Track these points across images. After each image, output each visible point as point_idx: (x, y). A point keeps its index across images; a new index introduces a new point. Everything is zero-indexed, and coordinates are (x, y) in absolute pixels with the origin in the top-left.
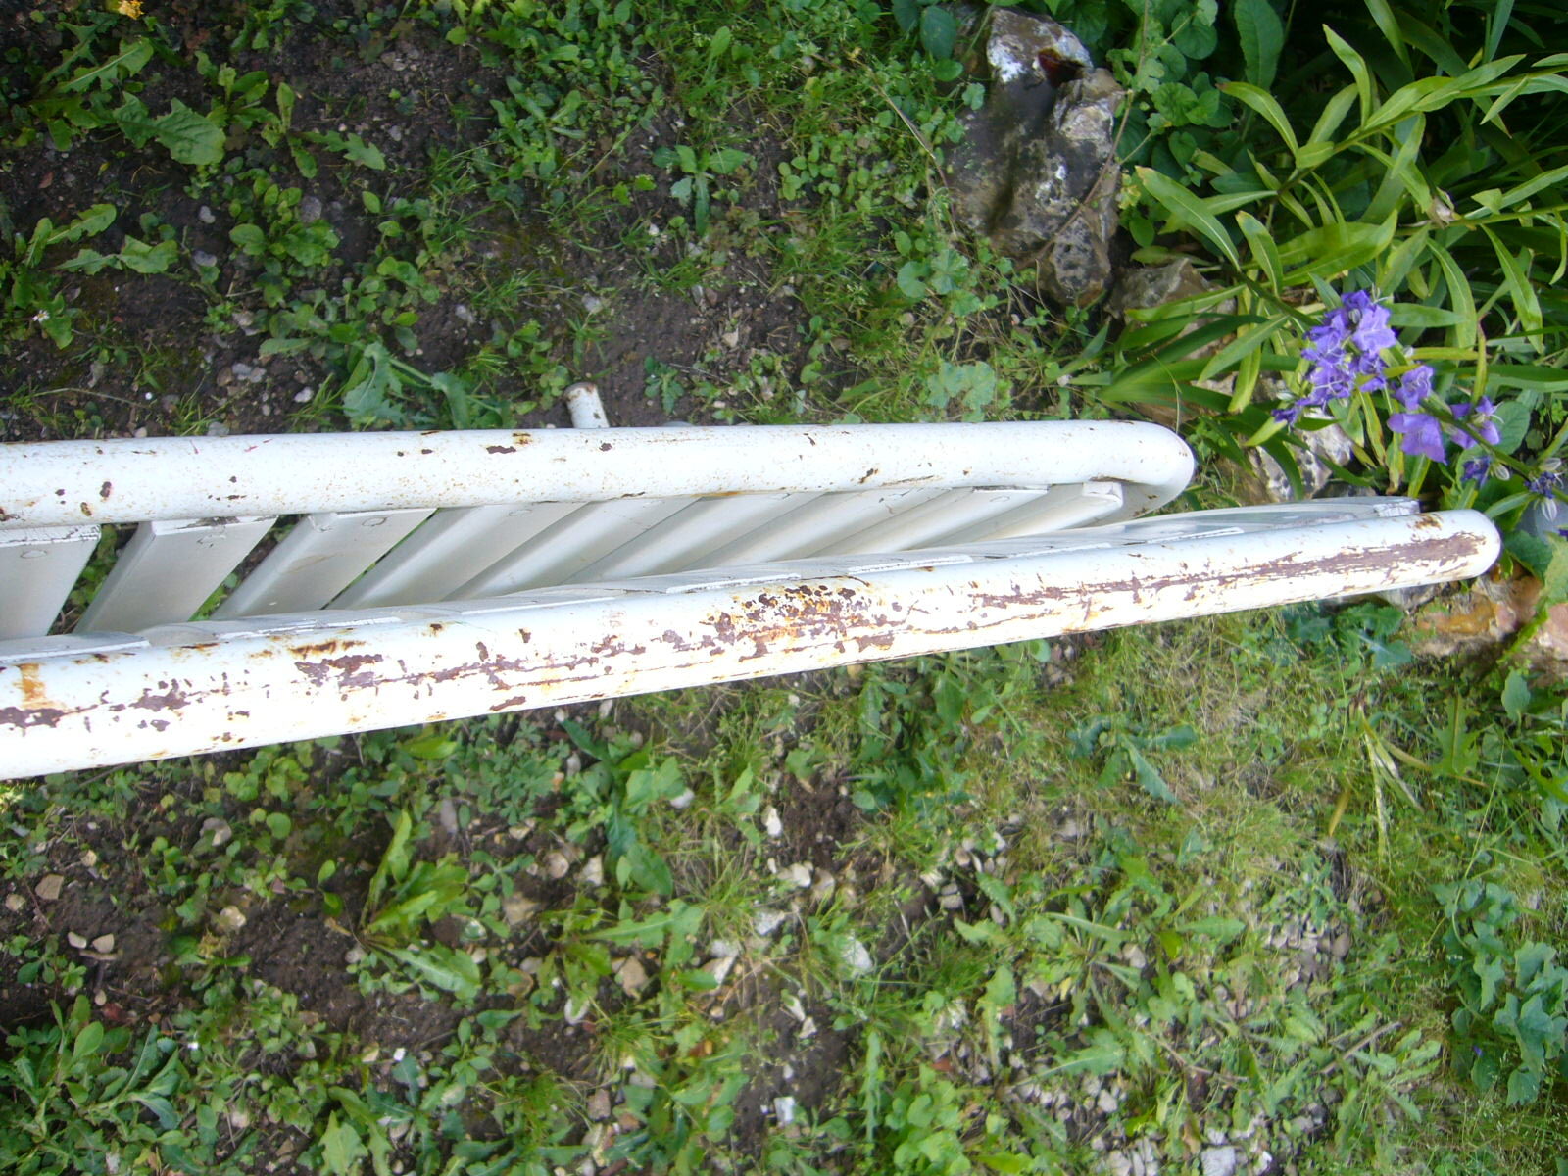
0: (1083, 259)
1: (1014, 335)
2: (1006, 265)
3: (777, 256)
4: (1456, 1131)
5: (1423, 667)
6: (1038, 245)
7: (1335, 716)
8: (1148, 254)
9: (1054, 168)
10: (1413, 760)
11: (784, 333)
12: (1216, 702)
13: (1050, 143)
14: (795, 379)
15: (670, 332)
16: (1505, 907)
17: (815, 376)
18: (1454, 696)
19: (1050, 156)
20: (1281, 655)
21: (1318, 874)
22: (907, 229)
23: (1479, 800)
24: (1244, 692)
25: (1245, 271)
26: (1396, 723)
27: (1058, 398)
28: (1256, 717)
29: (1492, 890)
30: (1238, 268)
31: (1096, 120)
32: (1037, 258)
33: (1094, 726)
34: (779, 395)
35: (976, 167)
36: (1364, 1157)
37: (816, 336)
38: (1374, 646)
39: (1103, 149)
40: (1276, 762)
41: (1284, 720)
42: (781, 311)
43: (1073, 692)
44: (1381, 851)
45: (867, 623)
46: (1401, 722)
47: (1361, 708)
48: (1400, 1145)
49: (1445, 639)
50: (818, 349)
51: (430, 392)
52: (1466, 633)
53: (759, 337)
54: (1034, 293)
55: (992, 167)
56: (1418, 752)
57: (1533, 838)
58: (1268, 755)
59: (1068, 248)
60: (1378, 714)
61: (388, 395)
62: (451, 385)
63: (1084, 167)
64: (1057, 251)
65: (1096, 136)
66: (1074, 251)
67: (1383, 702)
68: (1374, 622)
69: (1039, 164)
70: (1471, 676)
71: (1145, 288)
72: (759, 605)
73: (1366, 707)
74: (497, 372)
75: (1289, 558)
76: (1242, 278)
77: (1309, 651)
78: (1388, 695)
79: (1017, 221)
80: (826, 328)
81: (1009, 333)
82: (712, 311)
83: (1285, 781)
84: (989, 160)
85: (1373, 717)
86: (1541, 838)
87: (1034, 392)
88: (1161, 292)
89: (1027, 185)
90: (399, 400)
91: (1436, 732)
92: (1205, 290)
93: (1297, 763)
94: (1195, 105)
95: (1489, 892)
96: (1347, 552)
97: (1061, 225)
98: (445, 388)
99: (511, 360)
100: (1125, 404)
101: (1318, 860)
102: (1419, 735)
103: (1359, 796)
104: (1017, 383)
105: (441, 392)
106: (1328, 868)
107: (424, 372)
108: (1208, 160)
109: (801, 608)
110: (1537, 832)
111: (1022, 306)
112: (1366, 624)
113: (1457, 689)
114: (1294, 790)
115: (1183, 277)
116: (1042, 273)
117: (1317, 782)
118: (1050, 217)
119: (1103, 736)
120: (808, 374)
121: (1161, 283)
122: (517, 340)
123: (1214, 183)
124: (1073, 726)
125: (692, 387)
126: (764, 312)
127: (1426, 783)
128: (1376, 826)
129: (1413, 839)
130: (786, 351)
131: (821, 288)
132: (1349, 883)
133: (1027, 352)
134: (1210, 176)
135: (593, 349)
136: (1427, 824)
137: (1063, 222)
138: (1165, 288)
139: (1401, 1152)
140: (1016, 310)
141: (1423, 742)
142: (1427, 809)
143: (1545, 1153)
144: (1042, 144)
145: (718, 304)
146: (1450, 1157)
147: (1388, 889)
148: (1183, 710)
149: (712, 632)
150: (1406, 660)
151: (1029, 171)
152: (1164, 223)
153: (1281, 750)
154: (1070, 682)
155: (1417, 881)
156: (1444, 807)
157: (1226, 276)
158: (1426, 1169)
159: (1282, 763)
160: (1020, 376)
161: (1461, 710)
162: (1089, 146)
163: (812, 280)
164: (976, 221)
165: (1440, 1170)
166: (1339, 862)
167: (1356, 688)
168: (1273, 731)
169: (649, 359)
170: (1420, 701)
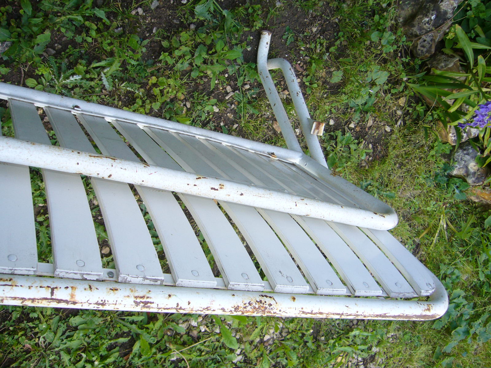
0: (428, 46)
1: (397, 60)
2: (404, 39)
3: (338, 9)
4: (415, 328)
5: (467, 202)
6: (416, 36)
7: (436, 206)
8: (447, 51)
9: (432, 15)
10: (452, 226)
11: (330, 33)
12: (405, 189)
13: (434, 6)
14: (328, 49)
15: (297, 21)
16: (457, 277)
17: (334, 51)
18: (472, 214)
19: (433, 10)
20: (429, 183)
21: (410, 247)
22: (379, 15)
23: (465, 245)
24: (414, 189)
25: (473, 69)
26: (452, 214)
27: (401, 85)
28: (414, 197)
29: (456, 271)
30: (472, 67)
31: (452, 5)
32: (414, 39)
33: (368, 182)
34: (321, 52)
35: (409, 4)
36: (387, 325)
37: (339, 38)
38: (457, 191)
39: (449, 15)
40: (414, 212)
41: (421, 202)
42: (332, 26)
43: (366, 171)
44: (431, 248)
45: (271, 313)
46: (454, 215)
47: (444, 206)
48: (398, 326)
49: (477, 198)
50: (338, 42)
51: (221, 14)
52: (484, 199)
53: (322, 32)
54: (408, 49)
55: (413, 5)
56: (455, 226)
57: (474, 261)
58: (413, 209)
59: (425, 41)
60: (448, 210)
61: (209, 11)
62: (228, 15)
63: (441, 18)
64: (421, 40)
65: (449, 10)
66: (426, 42)
67: (451, 207)
68: (460, 185)
69: (428, 12)
70: (480, 210)
71: (441, 62)
72: (247, 305)
73: (446, 207)
74: (243, 15)
75: (385, 314)
76: (471, 72)
77: (438, 186)
78: (454, 206)
79: (413, 26)
80: (343, 36)
81: (395, 59)
82: (312, 19)
83: (414, 218)
84: (413, 3)
85: (447, 210)
86: (476, 262)
87: (395, 79)
88: (446, 66)
89: (421, 16)
90: (211, 13)
91: (462, 222)
92: (459, 71)
93: (419, 215)
94: (484, 12)
95: (455, 271)
96: (401, 315)
97: (426, 33)
98: (226, 15)
99: (248, 13)
100: (419, 93)
101: (412, 243)
102: (457, 220)
103: (432, 230)
104: (391, 74)
105: (224, 16)
106: (414, 246)
107: (221, 7)
108: (479, 30)
109: (257, 307)
110: (476, 259)
111: (403, 51)
112: (458, 184)
113: (474, 213)
114: (415, 222)
115: (455, 64)
116: (413, 45)
117: (423, 223)
118: (424, 29)
119: (370, 186)
120: (332, 49)
121: (448, 63)
122: (253, 8)
123: (477, 39)
124: (362, 180)
125: (297, 40)
126: (327, 25)
127: (452, 234)
128: (433, 240)
129: (441, 249)
130: (328, 39)
131: (347, 24)
132: (418, 252)
133: (398, 67)
134: (477, 35)
135: (273, 18)
136: (447, 246)
137: (427, 32)
138: (448, 65)
139: (397, 327)
140: (401, 52)
141: (457, 223)
142: (449, 241)
143: (435, 343)
144: (432, 6)
145: (315, 17)
146: (410, 334)
147: (428, 259)
148: (395, 188)
149: (233, 309)
150: (464, 199)
151: (424, 12)
152: (457, 44)
153: (417, 209)
154: (367, 168)
155: (437, 260)
156: (454, 243)
157: (466, 68)
158: (402, 334)
159: (415, 213)
160: (393, 73)
161: (472, 219)
162: (446, 13)
163: (345, 20)
164: (401, 20)
165: (405, 336)
166: (418, 246)
167: (446, 201)
168: (417, 203)
169: (288, 27)
170: (462, 212)
